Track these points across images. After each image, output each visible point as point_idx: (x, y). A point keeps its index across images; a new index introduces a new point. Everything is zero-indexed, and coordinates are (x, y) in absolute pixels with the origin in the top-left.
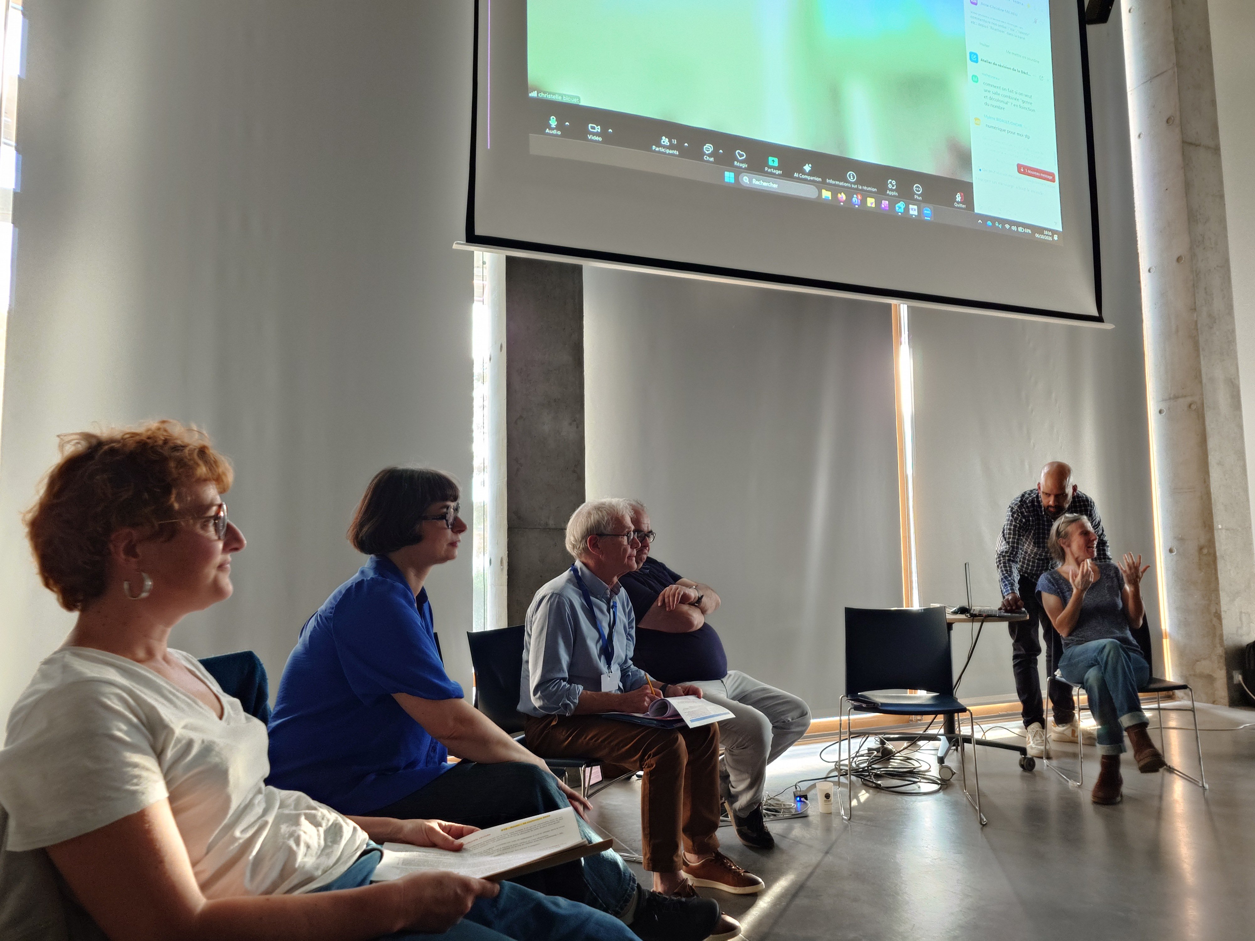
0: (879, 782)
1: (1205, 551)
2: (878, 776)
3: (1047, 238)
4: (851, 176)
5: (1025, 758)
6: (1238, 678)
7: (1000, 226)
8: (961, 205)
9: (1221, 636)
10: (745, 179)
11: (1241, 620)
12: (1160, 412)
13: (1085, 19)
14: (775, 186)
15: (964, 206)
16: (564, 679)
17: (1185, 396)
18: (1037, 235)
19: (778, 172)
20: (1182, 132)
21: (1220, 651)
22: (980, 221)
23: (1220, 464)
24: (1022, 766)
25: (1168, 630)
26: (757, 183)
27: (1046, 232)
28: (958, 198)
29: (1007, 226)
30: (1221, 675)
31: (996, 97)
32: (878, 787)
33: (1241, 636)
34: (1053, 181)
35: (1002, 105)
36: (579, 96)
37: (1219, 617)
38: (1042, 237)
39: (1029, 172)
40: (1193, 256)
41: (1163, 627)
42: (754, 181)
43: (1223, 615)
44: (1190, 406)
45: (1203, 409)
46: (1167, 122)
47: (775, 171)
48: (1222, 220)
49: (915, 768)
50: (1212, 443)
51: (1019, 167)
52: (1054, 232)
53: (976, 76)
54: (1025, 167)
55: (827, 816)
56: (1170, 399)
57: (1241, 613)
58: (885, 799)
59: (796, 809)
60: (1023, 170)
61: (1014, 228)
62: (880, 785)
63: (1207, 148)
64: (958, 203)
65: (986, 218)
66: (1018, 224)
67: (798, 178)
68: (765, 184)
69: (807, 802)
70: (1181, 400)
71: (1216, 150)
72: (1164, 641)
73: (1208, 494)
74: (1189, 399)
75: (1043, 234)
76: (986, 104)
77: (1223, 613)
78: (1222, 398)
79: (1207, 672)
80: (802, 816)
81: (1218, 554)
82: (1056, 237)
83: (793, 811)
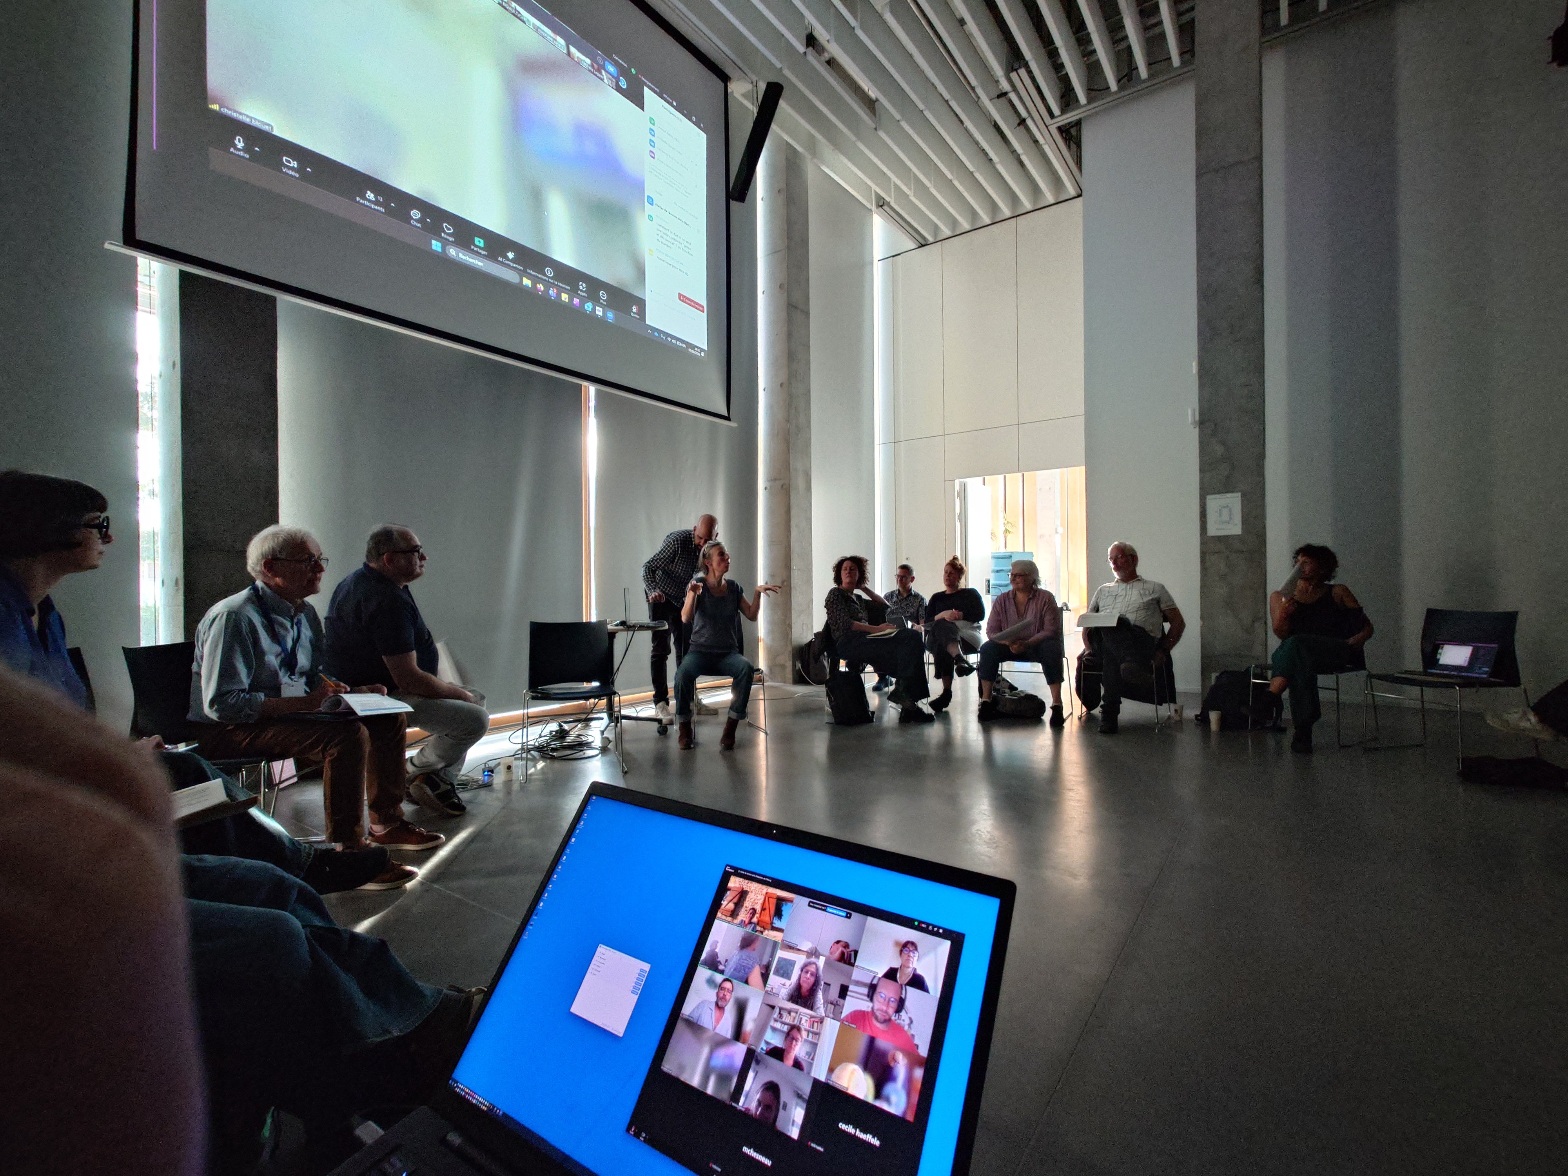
0: (554, 754)
1: (785, 584)
2: (554, 750)
3: (697, 353)
4: (549, 272)
5: (660, 727)
6: (799, 665)
7: (664, 338)
8: (636, 316)
9: (791, 639)
10: (452, 252)
11: (803, 628)
12: (766, 488)
13: (729, 197)
14: (481, 264)
15: (638, 317)
16: (243, 691)
17: (780, 479)
18: (690, 350)
19: (483, 252)
20: (789, 296)
21: (790, 649)
22: (649, 331)
23: (797, 526)
24: (659, 732)
25: (762, 637)
26: (463, 257)
27: (696, 349)
28: (634, 309)
29: (669, 339)
30: (789, 664)
31: (665, 236)
32: (553, 758)
33: (802, 639)
34: (703, 311)
35: (669, 244)
36: (273, 125)
37: (790, 626)
38: (694, 352)
39: (687, 301)
40: (790, 383)
41: (759, 635)
42: (461, 255)
43: (793, 626)
44: (782, 486)
45: (790, 490)
46: (780, 287)
47: (480, 251)
48: (808, 363)
49: (583, 741)
50: (793, 512)
51: (680, 295)
52: (702, 350)
53: (651, 216)
54: (684, 297)
55: (508, 783)
56: (772, 480)
57: (803, 624)
58: (557, 765)
59: (483, 781)
60: (682, 298)
61: (674, 341)
62: (554, 756)
63: (802, 311)
64: (634, 313)
65: (654, 329)
66: (678, 339)
67: (502, 262)
68: (471, 260)
69: (493, 774)
70: (777, 482)
71: (807, 314)
72: (760, 643)
73: (789, 546)
74: (782, 482)
75: (694, 349)
76: (658, 240)
77: (793, 624)
78: (801, 482)
79: (782, 663)
80: (488, 786)
81: (792, 586)
82: (703, 354)
83: (480, 783)
